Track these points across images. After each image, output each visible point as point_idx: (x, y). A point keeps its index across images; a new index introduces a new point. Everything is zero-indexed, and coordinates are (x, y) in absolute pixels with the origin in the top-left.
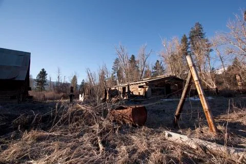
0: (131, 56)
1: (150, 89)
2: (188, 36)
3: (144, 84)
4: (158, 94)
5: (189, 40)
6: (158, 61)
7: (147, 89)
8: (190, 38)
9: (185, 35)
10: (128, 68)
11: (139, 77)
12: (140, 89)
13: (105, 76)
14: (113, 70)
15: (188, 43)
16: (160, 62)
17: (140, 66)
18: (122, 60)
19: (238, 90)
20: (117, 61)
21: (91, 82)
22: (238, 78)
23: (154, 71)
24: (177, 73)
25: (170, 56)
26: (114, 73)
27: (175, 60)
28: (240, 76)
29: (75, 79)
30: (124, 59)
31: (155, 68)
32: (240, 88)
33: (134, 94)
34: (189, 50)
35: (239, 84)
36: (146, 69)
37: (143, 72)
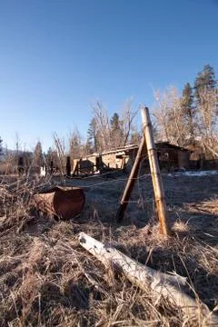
0: (113, 115)
2: (192, 86)
5: (194, 91)
9: (188, 84)
11: (123, 143)
13: (78, 142)
14: (89, 135)
15: (192, 95)
17: (124, 129)
18: (99, 120)
25: (165, 114)
26: (91, 138)
27: (171, 119)
29: (39, 146)
30: (103, 119)
34: (193, 105)
37: (127, 136)
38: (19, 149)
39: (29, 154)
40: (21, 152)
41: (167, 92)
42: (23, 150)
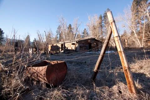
0: (69, 25)
1: (79, 46)
2: (103, 16)
3: (75, 42)
4: (83, 49)
5: (103, 18)
6: (85, 29)
7: (77, 46)
8: (104, 17)
9: (101, 15)
10: (66, 32)
11: (73, 38)
12: (73, 45)
13: (51, 36)
14: (57, 33)
15: (102, 19)
16: (86, 30)
17: (74, 31)
18: (63, 26)
19: (126, 48)
20: (59, 28)
21: (40, 40)
22: (126, 41)
23: (83, 35)
24: (96, 37)
25: (92, 26)
26: (57, 35)
27: (95, 29)
28: (127, 39)
29: (28, 37)
30: (64, 26)
31: (84, 33)
32: (127, 46)
33: (69, 49)
34: (103, 24)
35: (126, 44)
36: (77, 33)
37: (75, 35)
38: (16, 38)
39: (22, 41)
40: (16, 40)
41: (94, 16)
42: (18, 39)
